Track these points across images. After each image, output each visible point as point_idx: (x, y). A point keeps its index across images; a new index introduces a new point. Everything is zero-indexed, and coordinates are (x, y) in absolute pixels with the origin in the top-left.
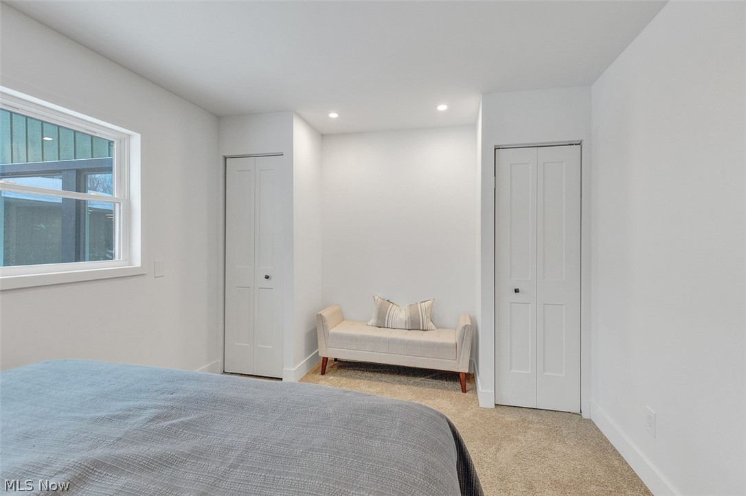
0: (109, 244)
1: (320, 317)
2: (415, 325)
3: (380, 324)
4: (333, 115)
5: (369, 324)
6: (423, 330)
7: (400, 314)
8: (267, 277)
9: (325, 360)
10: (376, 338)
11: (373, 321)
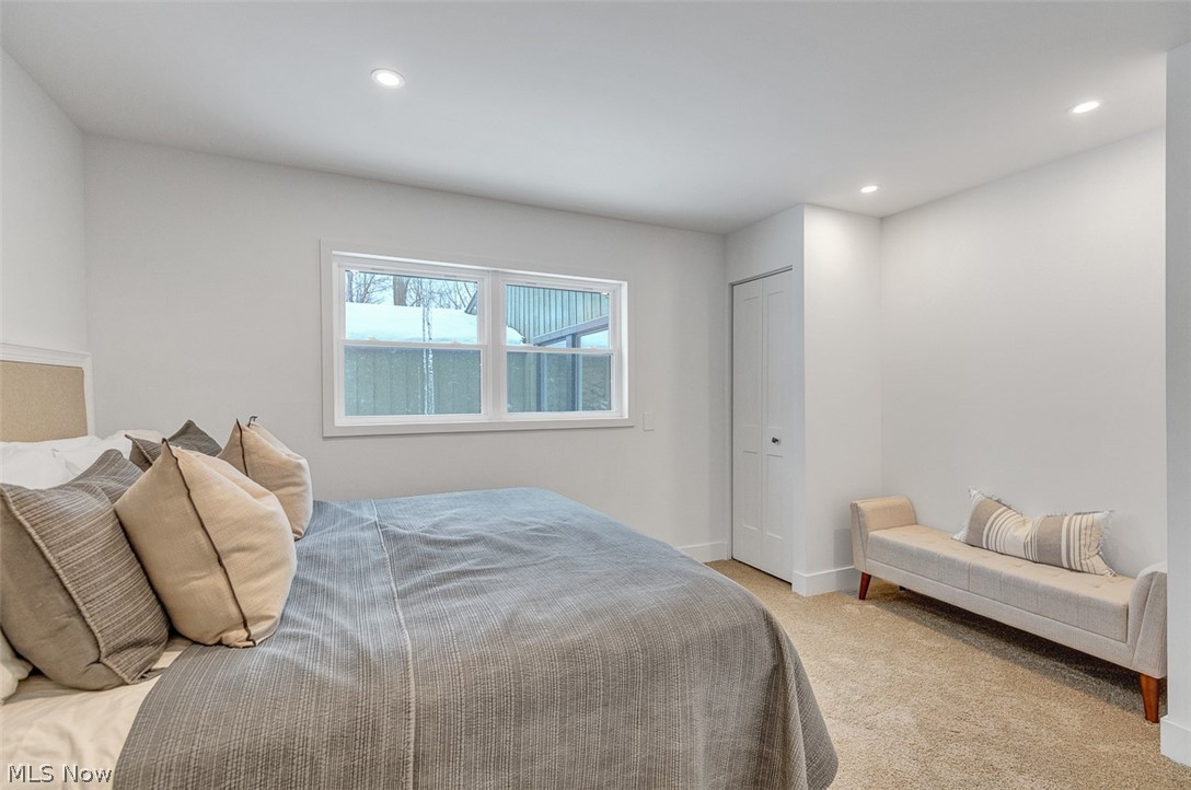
0: (606, 395)
1: (855, 509)
2: (1046, 553)
3: (975, 541)
4: (869, 189)
5: (955, 537)
6: (1071, 570)
7: (1016, 529)
8: (775, 441)
9: (866, 579)
10: (946, 559)
11: (962, 534)
